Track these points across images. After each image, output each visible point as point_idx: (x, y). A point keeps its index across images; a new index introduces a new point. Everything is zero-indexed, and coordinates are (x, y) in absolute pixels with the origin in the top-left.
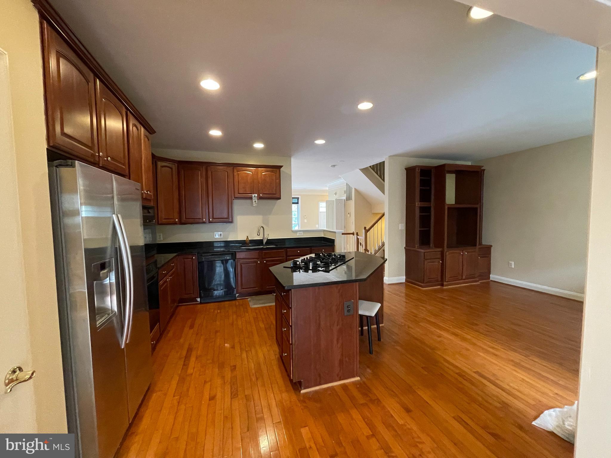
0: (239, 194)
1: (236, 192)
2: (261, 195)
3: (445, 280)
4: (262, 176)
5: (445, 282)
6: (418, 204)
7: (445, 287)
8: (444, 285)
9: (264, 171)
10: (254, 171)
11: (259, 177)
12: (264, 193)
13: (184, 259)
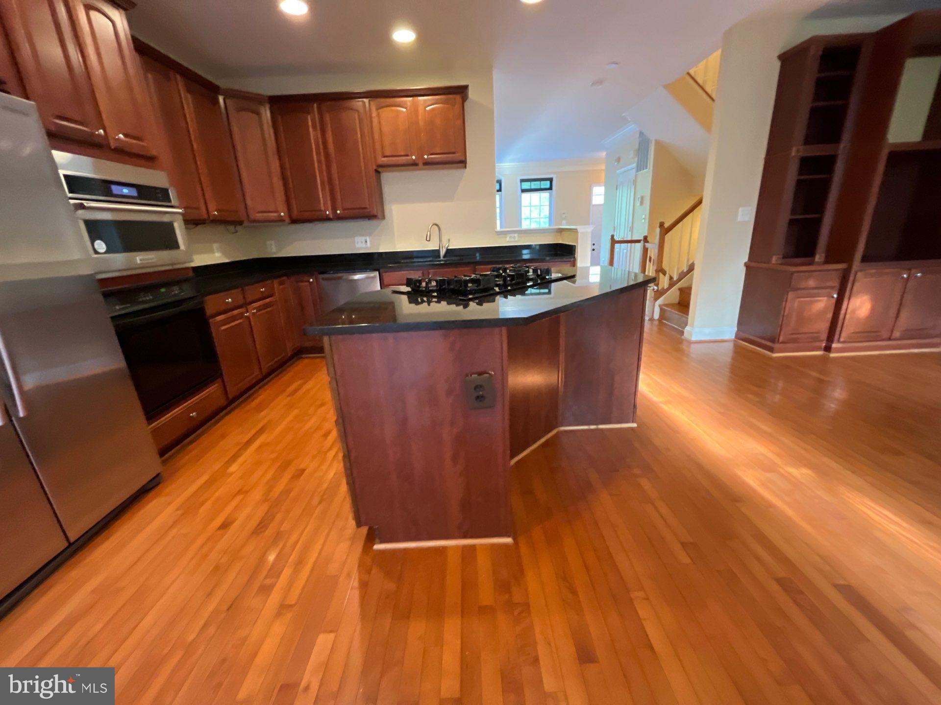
0: (385, 157)
1: (379, 153)
2: (426, 157)
3: (839, 338)
4: (426, 114)
5: (839, 341)
6: (798, 151)
7: (832, 355)
8: (832, 350)
9: (429, 103)
10: (409, 104)
11: (420, 117)
12: (432, 152)
13: (297, 282)
